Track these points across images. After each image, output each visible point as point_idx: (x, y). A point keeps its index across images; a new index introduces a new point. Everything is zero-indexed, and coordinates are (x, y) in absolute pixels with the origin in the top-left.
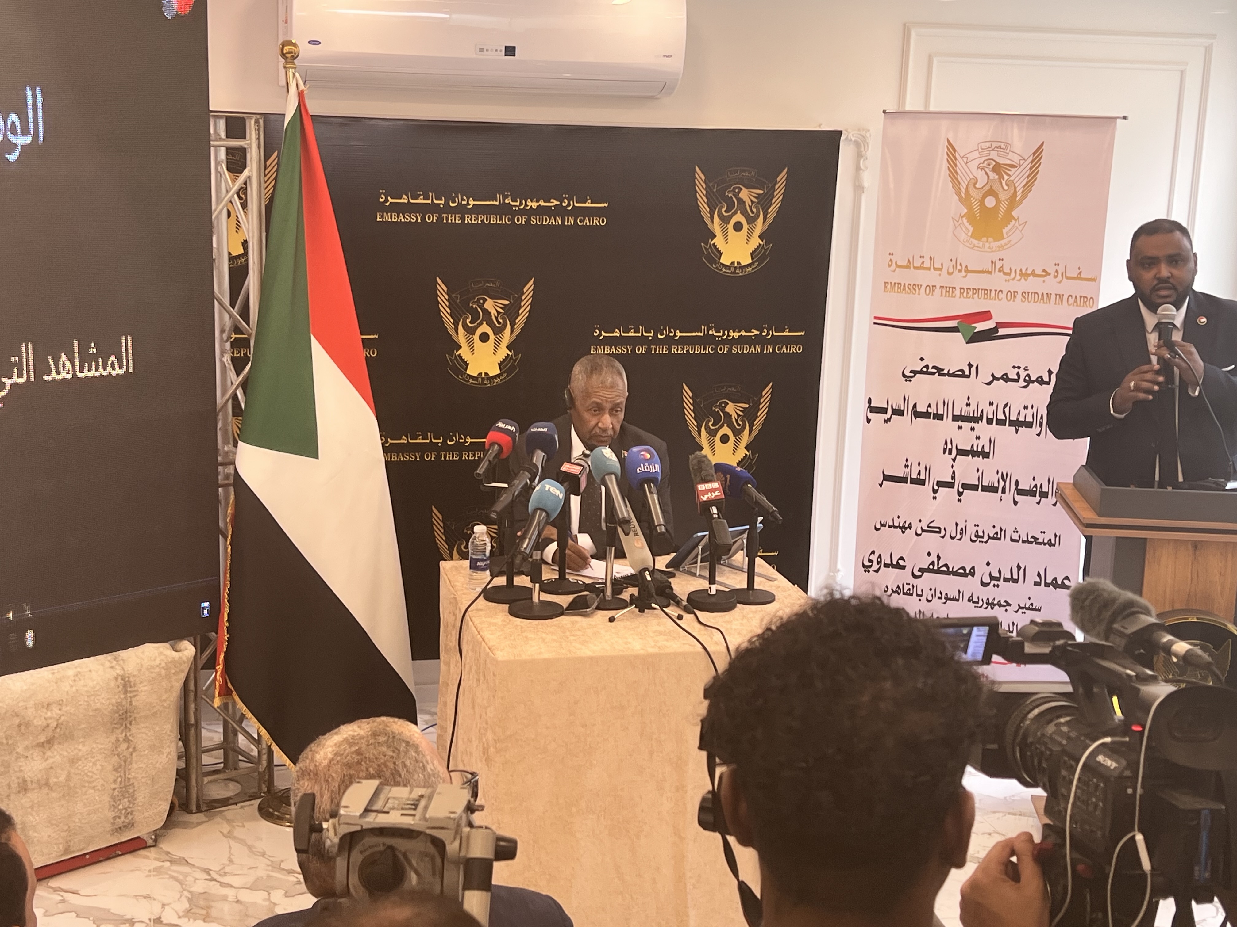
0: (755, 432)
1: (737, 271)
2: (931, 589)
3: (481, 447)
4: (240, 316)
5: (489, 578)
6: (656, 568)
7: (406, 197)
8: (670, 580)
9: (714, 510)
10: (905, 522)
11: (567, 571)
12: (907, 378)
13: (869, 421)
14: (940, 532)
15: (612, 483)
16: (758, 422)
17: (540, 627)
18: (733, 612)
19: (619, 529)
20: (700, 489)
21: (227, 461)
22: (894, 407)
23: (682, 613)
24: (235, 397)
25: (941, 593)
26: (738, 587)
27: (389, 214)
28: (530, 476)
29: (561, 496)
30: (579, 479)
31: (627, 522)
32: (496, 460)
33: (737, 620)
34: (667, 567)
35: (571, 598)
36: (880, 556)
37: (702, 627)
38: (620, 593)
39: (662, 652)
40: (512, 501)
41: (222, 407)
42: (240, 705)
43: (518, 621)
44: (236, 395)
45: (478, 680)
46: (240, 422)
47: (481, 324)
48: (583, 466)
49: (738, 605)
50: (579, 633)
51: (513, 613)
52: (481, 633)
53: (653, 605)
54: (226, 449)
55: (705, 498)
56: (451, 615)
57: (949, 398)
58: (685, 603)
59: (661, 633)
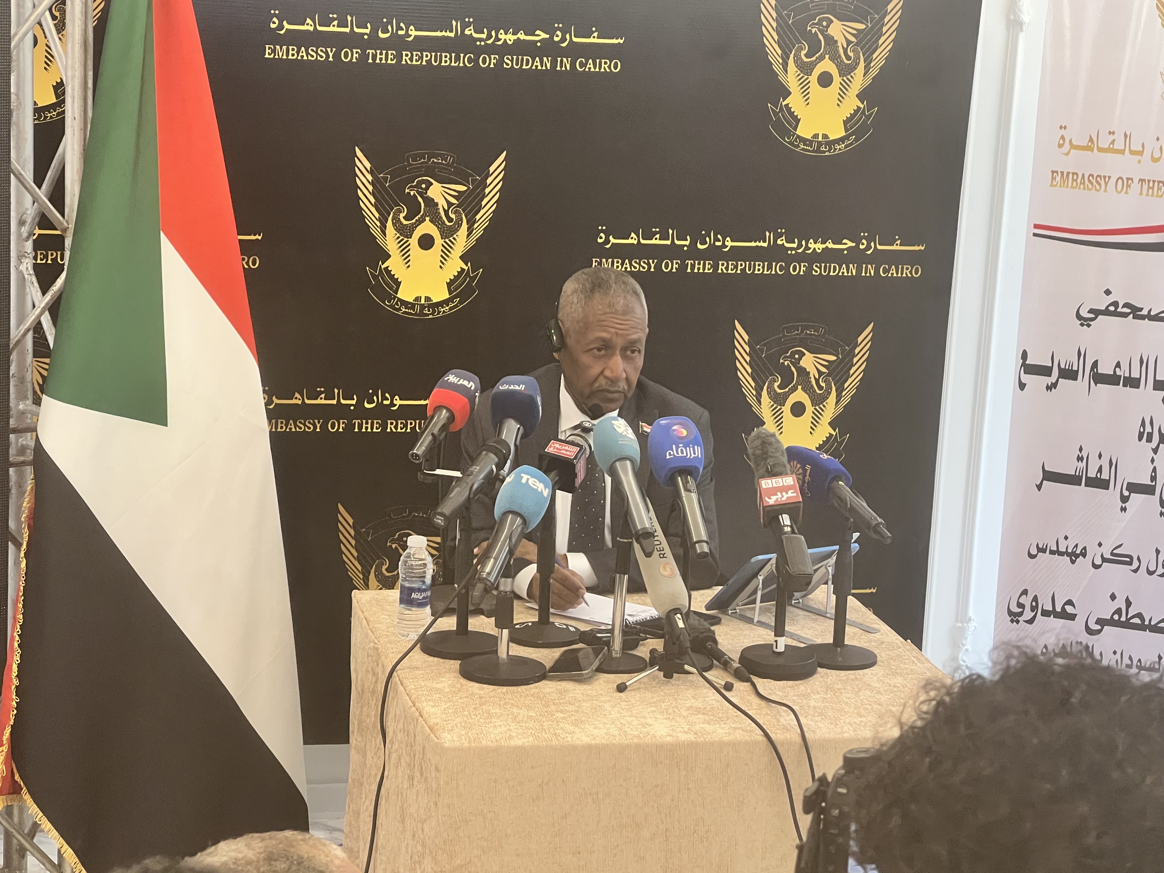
0: (846, 400)
1: (823, 149)
2: (1115, 653)
3: (420, 413)
4: (49, 200)
5: (430, 619)
6: (691, 609)
7: (311, 22)
8: (712, 628)
9: (786, 520)
10: (1076, 546)
11: (552, 610)
12: (1085, 322)
13: (1022, 386)
14: (1130, 563)
15: (626, 474)
16: (852, 384)
17: (509, 696)
18: (811, 680)
19: (636, 546)
20: (764, 486)
21: (22, 426)
22: (1063, 366)
23: (731, 680)
24: (38, 328)
25: (1130, 658)
26: (819, 641)
27: (284, 47)
28: (496, 460)
29: (546, 493)
30: (573, 466)
31: (649, 535)
32: (444, 434)
33: (818, 693)
34: (708, 608)
35: (556, 653)
36: (1035, 599)
37: (763, 703)
38: (635, 646)
39: (700, 740)
40: (469, 499)
41: (18, 342)
42: (33, 810)
43: (475, 687)
44: (39, 323)
45: (411, 778)
46: (47, 367)
47: (421, 221)
48: (581, 447)
49: (819, 669)
50: (570, 708)
51: (468, 674)
52: (417, 704)
53: (686, 667)
54: (21, 407)
55: (771, 501)
56: (370, 676)
57: (1150, 355)
58: (736, 665)
59: (698, 711)
